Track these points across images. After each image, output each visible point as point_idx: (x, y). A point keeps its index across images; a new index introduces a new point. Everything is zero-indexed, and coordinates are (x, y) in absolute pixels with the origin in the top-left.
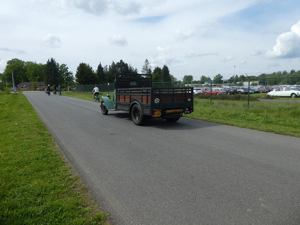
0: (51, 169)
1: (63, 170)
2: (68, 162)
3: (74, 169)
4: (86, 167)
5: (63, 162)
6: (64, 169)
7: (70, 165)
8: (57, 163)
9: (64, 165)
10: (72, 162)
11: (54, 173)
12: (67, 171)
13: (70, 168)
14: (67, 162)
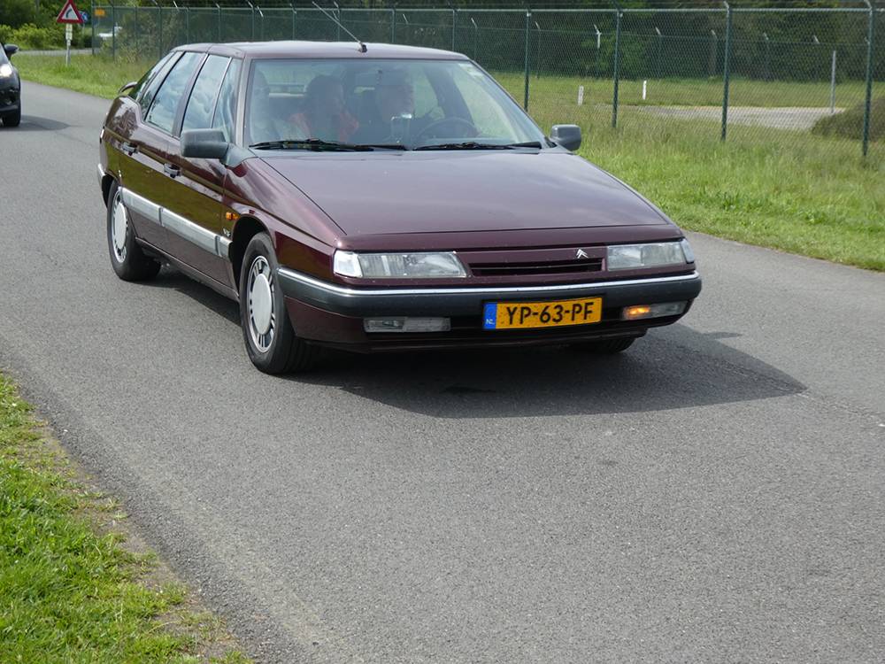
0: (42, 595)
1: (127, 611)
2: (151, 557)
3: (207, 612)
4: (294, 603)
5: (115, 555)
6: (132, 606)
7: (166, 578)
8: (71, 558)
9: (129, 579)
10: (184, 559)
11: (64, 619)
12: (154, 616)
13: (177, 604)
14: (148, 562)
